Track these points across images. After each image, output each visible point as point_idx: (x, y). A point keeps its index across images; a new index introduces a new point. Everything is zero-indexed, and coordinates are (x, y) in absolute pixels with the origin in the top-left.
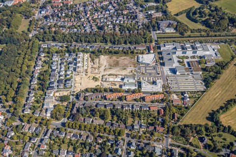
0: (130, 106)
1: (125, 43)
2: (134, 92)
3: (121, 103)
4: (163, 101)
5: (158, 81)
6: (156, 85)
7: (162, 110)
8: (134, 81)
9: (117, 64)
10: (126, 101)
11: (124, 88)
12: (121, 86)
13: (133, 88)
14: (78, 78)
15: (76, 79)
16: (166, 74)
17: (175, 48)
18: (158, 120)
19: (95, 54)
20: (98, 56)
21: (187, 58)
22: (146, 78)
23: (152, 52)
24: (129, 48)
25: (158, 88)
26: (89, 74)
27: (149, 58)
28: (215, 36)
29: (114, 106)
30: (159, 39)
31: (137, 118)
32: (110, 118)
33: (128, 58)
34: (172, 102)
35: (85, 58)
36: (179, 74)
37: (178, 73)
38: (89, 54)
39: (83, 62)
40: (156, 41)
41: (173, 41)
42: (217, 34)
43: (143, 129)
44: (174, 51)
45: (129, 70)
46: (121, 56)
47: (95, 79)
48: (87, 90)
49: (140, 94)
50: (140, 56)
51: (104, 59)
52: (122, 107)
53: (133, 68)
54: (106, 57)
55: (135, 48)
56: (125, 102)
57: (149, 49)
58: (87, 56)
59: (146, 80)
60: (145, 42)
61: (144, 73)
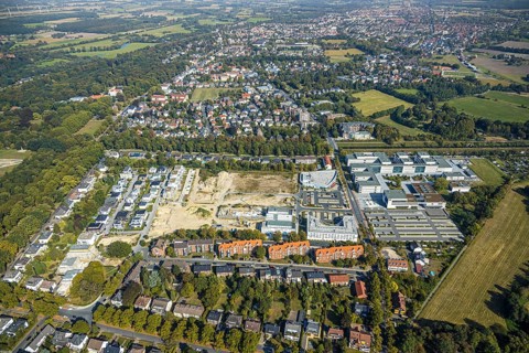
0: (278, 272)
1: (275, 153)
2: (289, 238)
3: (254, 263)
4: (362, 259)
5: (346, 219)
6: (342, 225)
7: (362, 284)
8: (290, 218)
9: (254, 187)
10: (269, 260)
11: (264, 230)
12: (259, 226)
13: (288, 230)
14: (163, 211)
15: (159, 213)
16: (362, 206)
17: (378, 161)
19: (210, 171)
20: (215, 174)
21: (405, 178)
22: (319, 214)
23: (329, 167)
24: (283, 161)
25: (349, 232)
26: (190, 203)
27: (324, 178)
28: (456, 146)
29: (237, 270)
31: (295, 303)
32: (223, 299)
33: (278, 177)
34: (386, 265)
35: (190, 176)
36: (394, 207)
37: (390, 206)
38: (198, 170)
39: (183, 183)
40: (336, 151)
42: (459, 143)
43: (312, 336)
44: (377, 165)
45: (279, 198)
46: (265, 174)
47: (202, 212)
48: (177, 233)
49: (302, 243)
50: (305, 174)
51: (227, 179)
52: (258, 273)
53: (288, 195)
54: (233, 175)
55: (294, 161)
56: (265, 262)
57: (322, 162)
58: (193, 172)
60: (315, 152)
61: (313, 203)
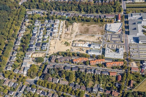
0: (93, 71)
1: (97, 12)
2: (98, 57)
3: (85, 67)
4: (122, 67)
5: (120, 49)
6: (118, 52)
7: (120, 77)
8: (99, 48)
9: (87, 31)
10: (90, 65)
11: (90, 53)
12: (87, 52)
13: (97, 54)
14: (52, 42)
15: (51, 43)
16: (129, 42)
17: (141, 18)
18: (115, 85)
19: (70, 21)
20: (72, 24)
22: (111, 45)
23: (119, 21)
24: (100, 17)
25: (120, 56)
26: (62, 39)
27: (115, 27)
29: (79, 69)
30: (128, 9)
31: (97, 82)
32: (74, 80)
33: (97, 26)
34: (131, 70)
35: (61, 25)
36: (142, 43)
37: (140, 42)
38: (64, 21)
39: (59, 28)
40: (125, 10)
41: (141, 11)
43: (101, 92)
44: (140, 20)
45: (96, 37)
46: (92, 24)
48: (58, 54)
49: (102, 60)
50: (108, 24)
51: (77, 26)
52: (86, 71)
53: (100, 36)
54: (79, 24)
55: (105, 16)
56: (89, 66)
57: (117, 18)
58: (63, 22)
59: (111, 47)
60: (115, 11)
61: (109, 40)
